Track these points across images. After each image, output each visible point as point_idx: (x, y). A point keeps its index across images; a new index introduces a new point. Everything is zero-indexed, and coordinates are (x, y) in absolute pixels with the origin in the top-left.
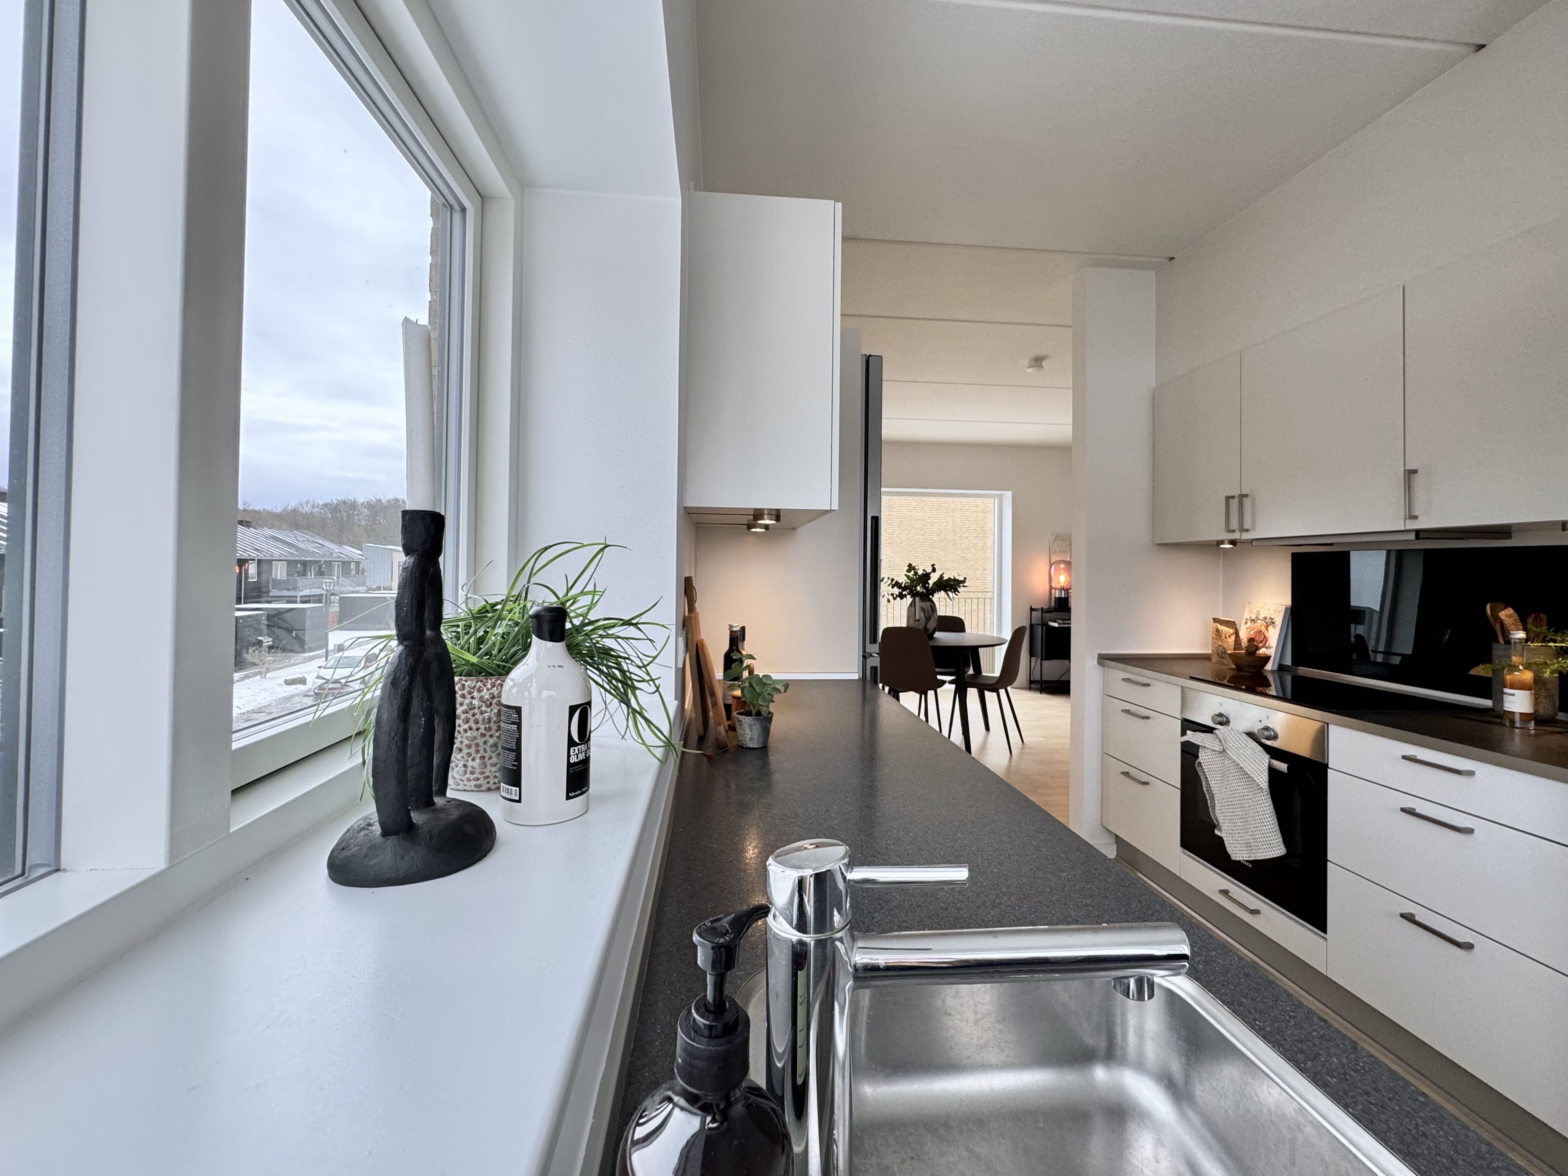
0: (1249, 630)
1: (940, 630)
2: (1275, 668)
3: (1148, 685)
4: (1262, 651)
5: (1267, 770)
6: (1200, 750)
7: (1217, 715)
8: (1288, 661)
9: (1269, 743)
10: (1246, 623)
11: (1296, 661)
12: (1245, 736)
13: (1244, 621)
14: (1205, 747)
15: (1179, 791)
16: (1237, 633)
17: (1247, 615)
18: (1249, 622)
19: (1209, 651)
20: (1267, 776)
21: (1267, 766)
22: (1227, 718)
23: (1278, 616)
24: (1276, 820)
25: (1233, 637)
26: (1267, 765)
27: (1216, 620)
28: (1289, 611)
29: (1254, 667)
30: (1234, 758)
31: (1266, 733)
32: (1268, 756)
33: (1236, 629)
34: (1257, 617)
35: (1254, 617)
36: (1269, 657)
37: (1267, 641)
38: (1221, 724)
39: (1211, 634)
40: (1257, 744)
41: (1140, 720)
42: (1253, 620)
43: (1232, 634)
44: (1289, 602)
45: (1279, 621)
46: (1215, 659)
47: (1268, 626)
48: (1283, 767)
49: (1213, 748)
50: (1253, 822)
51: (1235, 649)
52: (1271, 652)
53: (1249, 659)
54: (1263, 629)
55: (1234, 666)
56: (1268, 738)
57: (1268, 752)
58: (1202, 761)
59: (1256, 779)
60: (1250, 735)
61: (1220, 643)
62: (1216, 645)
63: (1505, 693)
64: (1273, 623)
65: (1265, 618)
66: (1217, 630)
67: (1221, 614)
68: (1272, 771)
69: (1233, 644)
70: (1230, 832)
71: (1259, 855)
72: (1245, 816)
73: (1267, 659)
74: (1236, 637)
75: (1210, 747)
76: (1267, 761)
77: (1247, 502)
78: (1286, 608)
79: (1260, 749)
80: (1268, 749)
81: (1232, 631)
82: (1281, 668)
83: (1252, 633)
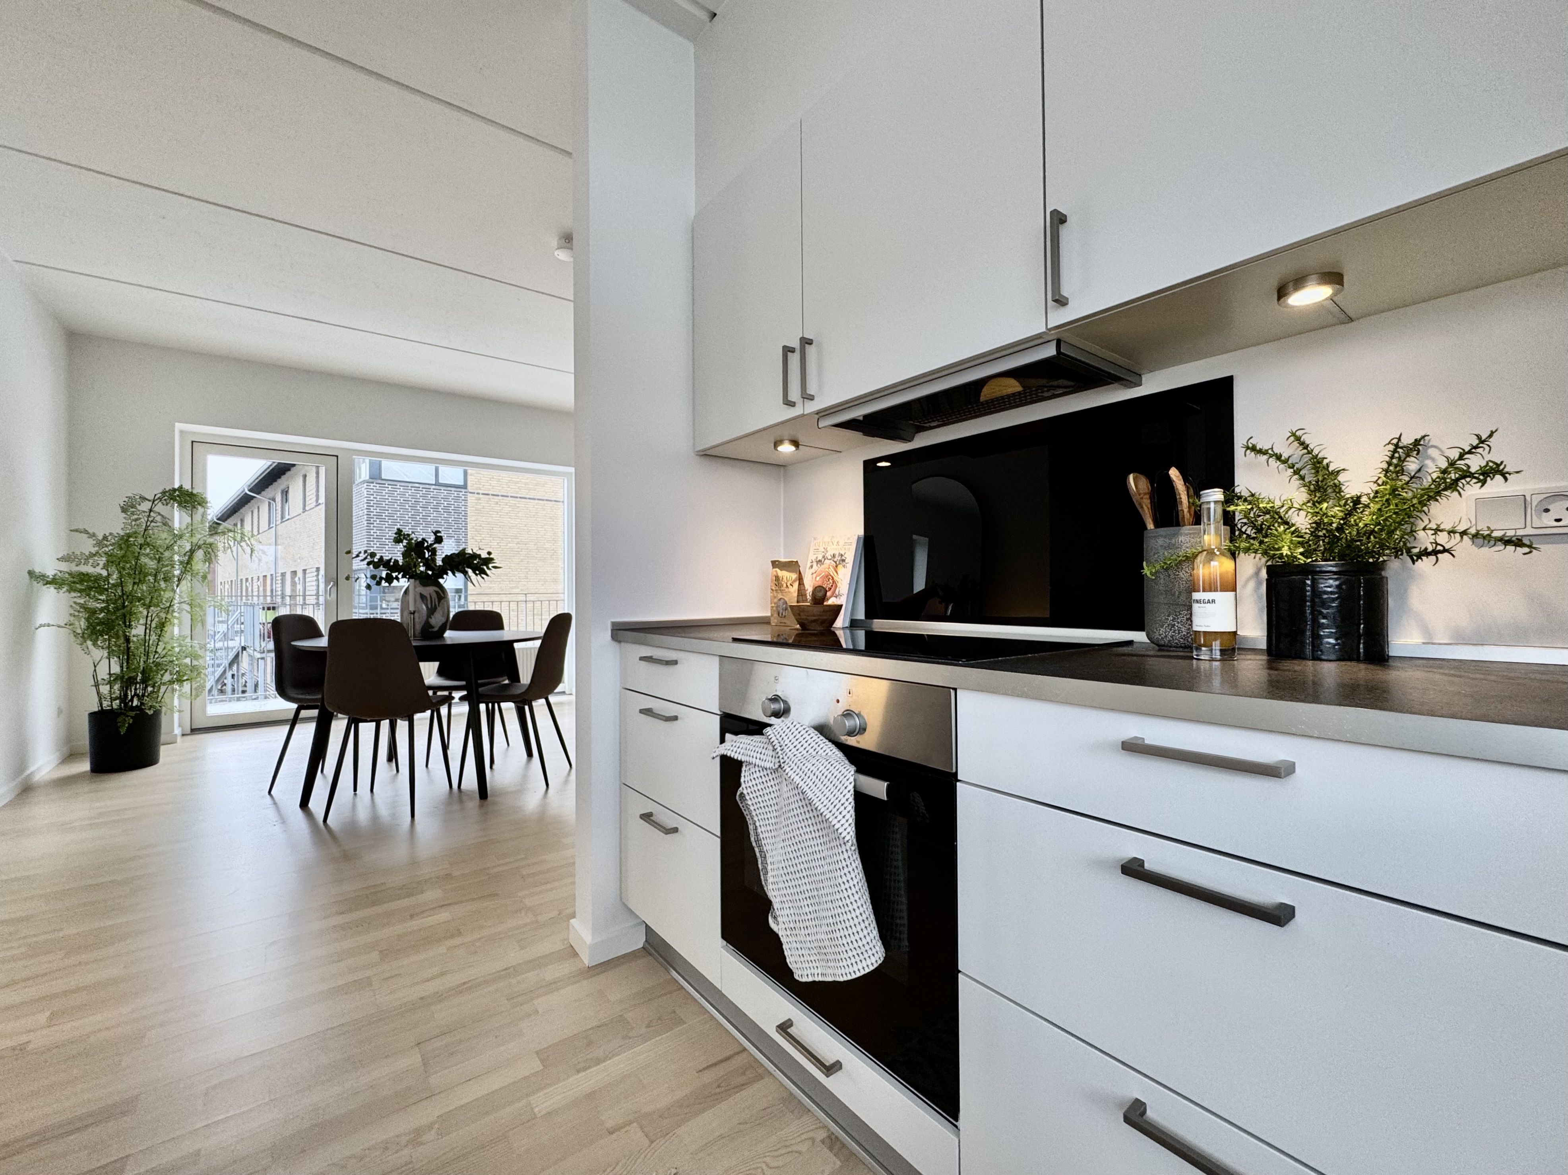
0: (814, 575)
1: (452, 629)
2: (847, 624)
3: (675, 662)
4: (832, 601)
5: (851, 800)
6: (744, 769)
7: (771, 700)
8: (861, 615)
9: (852, 741)
10: (812, 567)
11: (871, 613)
12: (815, 734)
13: (809, 565)
14: (750, 764)
15: (719, 840)
16: (800, 579)
17: (812, 557)
18: (815, 564)
19: (768, 614)
20: (852, 812)
21: (852, 792)
22: (785, 702)
23: (849, 549)
24: (867, 896)
25: (796, 585)
26: (851, 787)
27: (775, 564)
28: (862, 540)
29: (823, 622)
30: (797, 779)
31: (849, 723)
32: (853, 769)
33: (800, 573)
34: (824, 557)
35: (820, 558)
36: (841, 606)
37: (836, 586)
38: (777, 714)
39: (769, 584)
40: (833, 747)
41: (662, 723)
42: (820, 561)
43: (795, 581)
44: (861, 532)
45: (850, 557)
46: (774, 622)
47: (836, 566)
48: (878, 788)
49: (762, 764)
50: (830, 905)
51: (798, 602)
52: (842, 600)
53: (817, 609)
54: (832, 571)
55: (798, 626)
56: (851, 733)
57: (852, 761)
58: (745, 792)
59: (835, 822)
60: (822, 729)
61: (780, 596)
62: (776, 600)
63: (1198, 602)
64: (844, 561)
65: (834, 556)
66: (777, 578)
67: (782, 554)
68: (861, 799)
69: (796, 594)
70: (792, 925)
71: (839, 972)
72: (816, 893)
73: (837, 609)
74: (799, 584)
75: (758, 762)
76: (852, 779)
77: (811, 350)
78: (859, 538)
79: (839, 754)
80: (853, 754)
81: (794, 576)
82: (854, 624)
83: (818, 578)
